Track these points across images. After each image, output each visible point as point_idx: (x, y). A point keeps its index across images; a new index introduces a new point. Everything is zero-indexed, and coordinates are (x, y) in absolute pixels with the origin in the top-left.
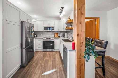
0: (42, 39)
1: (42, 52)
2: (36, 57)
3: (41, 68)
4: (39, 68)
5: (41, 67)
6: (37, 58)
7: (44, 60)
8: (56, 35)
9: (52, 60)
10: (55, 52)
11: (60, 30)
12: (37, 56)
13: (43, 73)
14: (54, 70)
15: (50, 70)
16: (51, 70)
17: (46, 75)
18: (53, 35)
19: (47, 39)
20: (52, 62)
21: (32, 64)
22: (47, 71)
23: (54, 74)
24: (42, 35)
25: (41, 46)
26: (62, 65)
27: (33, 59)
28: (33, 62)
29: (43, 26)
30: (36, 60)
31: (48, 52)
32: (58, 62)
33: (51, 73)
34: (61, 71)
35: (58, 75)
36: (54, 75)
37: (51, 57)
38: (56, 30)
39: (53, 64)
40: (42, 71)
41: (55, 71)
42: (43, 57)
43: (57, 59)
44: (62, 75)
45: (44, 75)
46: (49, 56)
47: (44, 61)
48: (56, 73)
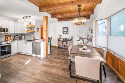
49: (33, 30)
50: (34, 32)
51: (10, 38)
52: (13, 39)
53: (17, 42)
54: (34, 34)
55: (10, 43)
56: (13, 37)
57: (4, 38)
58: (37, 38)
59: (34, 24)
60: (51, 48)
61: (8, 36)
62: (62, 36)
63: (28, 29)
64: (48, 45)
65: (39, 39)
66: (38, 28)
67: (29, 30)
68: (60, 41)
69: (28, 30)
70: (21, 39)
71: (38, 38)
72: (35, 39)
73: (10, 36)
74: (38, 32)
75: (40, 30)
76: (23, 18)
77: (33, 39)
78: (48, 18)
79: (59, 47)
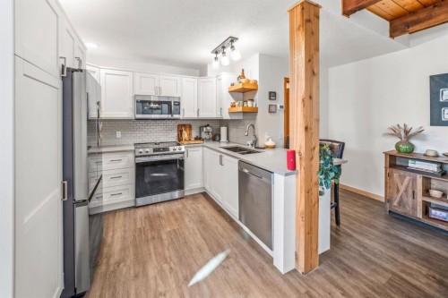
0: (131, 156)
1: (132, 211)
2: (116, 236)
3: (171, 268)
4: (161, 271)
5: (166, 266)
6: (124, 238)
7: (164, 237)
8: (185, 135)
9: (195, 228)
10: (190, 202)
11: (203, 115)
12: (118, 234)
13: (187, 280)
14: (221, 257)
15: (207, 261)
16: (211, 258)
17: (205, 280)
18: (173, 136)
19: (155, 150)
20: (199, 236)
21: (114, 272)
22: (200, 267)
23: (228, 268)
24: (119, 134)
25: (124, 187)
26: (237, 234)
27: (105, 250)
28: (112, 261)
29: (130, 95)
30: (124, 249)
31: (162, 204)
32: (220, 229)
33: (218, 267)
34: (244, 249)
35: (243, 264)
36: (231, 268)
37: (187, 220)
38: (188, 112)
39: (204, 239)
40: (180, 276)
41: (228, 257)
42: (148, 227)
43: (211, 219)
44: (253, 258)
45: (198, 284)
46: (176, 219)
47: (166, 242)
48: (232, 260)
49: (249, 104)
50: (254, 112)
51: (190, 135)
52: (196, 139)
53: (201, 149)
54: (255, 119)
55: (183, 153)
56: (198, 130)
57: (176, 134)
58: (268, 140)
59: (253, 74)
60: (336, 208)
61: (184, 125)
62: (423, 138)
63: (233, 101)
64: (321, 194)
65: (274, 147)
66: (272, 95)
67: (237, 104)
68: (405, 168)
69: (233, 106)
70: (218, 138)
71: (270, 143)
72: (260, 144)
73: (190, 127)
74: (272, 110)
75: (280, 101)
76: (214, 55)
77: (249, 143)
78: (318, 17)
79: (400, 210)
